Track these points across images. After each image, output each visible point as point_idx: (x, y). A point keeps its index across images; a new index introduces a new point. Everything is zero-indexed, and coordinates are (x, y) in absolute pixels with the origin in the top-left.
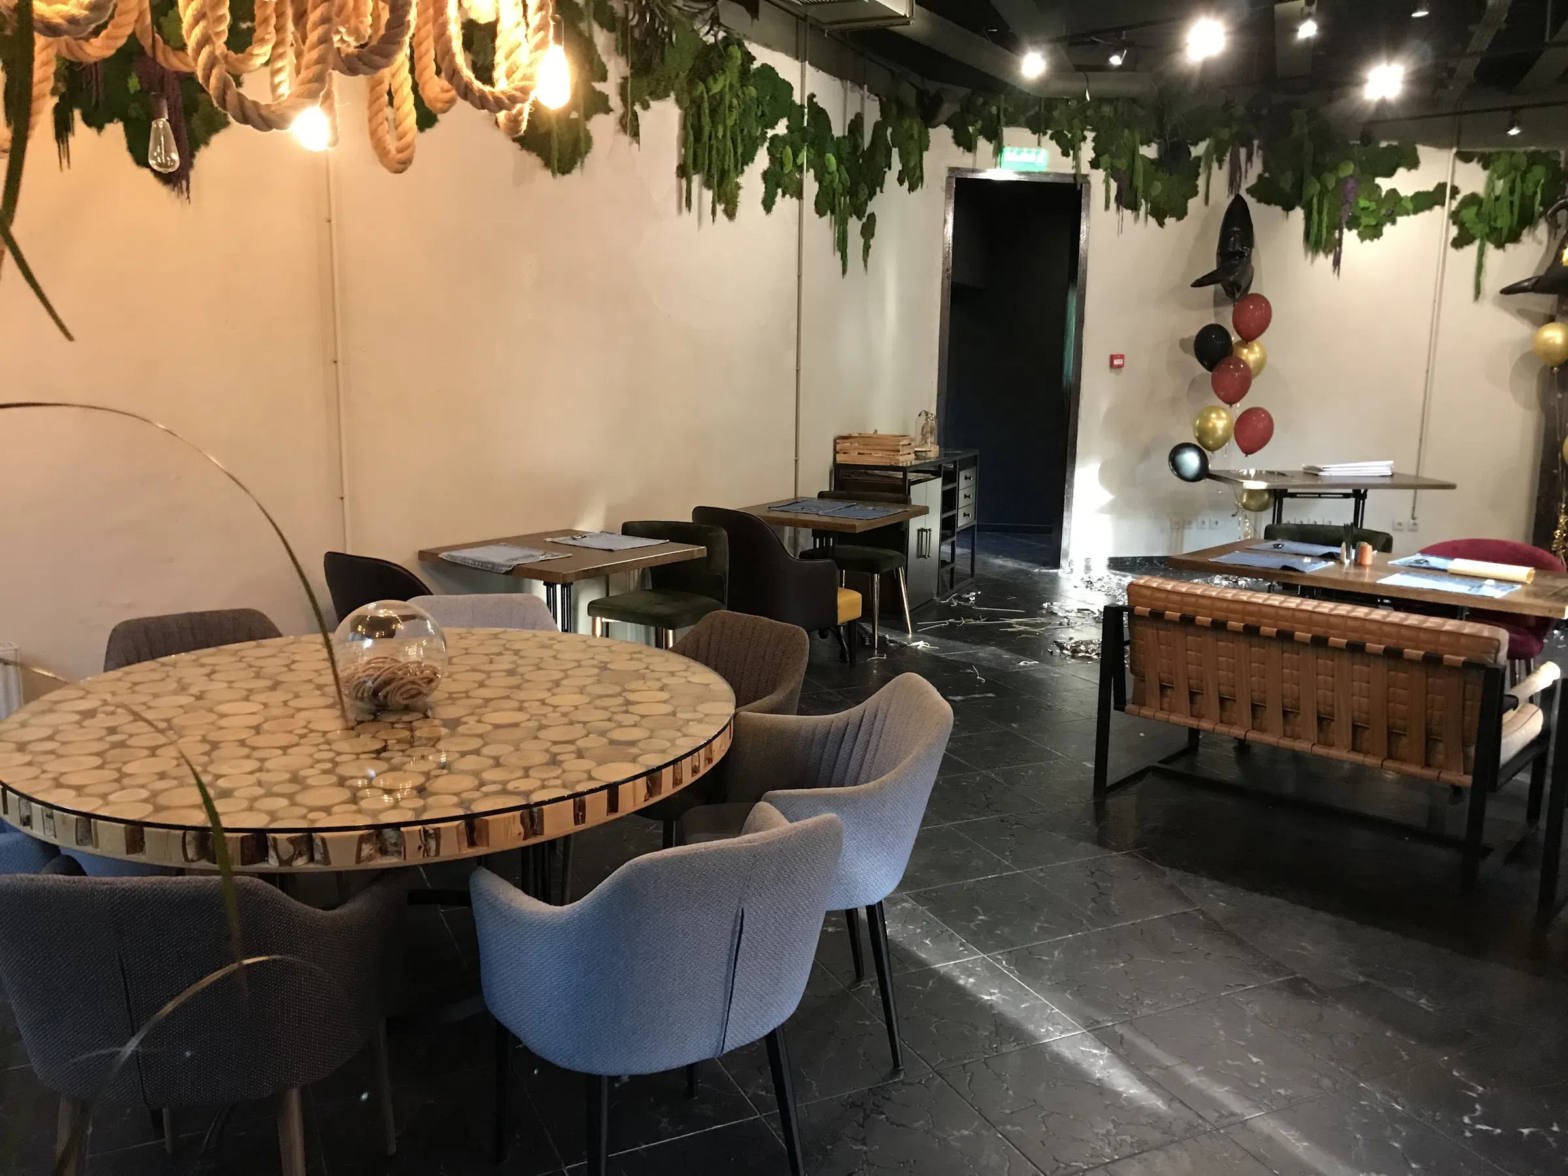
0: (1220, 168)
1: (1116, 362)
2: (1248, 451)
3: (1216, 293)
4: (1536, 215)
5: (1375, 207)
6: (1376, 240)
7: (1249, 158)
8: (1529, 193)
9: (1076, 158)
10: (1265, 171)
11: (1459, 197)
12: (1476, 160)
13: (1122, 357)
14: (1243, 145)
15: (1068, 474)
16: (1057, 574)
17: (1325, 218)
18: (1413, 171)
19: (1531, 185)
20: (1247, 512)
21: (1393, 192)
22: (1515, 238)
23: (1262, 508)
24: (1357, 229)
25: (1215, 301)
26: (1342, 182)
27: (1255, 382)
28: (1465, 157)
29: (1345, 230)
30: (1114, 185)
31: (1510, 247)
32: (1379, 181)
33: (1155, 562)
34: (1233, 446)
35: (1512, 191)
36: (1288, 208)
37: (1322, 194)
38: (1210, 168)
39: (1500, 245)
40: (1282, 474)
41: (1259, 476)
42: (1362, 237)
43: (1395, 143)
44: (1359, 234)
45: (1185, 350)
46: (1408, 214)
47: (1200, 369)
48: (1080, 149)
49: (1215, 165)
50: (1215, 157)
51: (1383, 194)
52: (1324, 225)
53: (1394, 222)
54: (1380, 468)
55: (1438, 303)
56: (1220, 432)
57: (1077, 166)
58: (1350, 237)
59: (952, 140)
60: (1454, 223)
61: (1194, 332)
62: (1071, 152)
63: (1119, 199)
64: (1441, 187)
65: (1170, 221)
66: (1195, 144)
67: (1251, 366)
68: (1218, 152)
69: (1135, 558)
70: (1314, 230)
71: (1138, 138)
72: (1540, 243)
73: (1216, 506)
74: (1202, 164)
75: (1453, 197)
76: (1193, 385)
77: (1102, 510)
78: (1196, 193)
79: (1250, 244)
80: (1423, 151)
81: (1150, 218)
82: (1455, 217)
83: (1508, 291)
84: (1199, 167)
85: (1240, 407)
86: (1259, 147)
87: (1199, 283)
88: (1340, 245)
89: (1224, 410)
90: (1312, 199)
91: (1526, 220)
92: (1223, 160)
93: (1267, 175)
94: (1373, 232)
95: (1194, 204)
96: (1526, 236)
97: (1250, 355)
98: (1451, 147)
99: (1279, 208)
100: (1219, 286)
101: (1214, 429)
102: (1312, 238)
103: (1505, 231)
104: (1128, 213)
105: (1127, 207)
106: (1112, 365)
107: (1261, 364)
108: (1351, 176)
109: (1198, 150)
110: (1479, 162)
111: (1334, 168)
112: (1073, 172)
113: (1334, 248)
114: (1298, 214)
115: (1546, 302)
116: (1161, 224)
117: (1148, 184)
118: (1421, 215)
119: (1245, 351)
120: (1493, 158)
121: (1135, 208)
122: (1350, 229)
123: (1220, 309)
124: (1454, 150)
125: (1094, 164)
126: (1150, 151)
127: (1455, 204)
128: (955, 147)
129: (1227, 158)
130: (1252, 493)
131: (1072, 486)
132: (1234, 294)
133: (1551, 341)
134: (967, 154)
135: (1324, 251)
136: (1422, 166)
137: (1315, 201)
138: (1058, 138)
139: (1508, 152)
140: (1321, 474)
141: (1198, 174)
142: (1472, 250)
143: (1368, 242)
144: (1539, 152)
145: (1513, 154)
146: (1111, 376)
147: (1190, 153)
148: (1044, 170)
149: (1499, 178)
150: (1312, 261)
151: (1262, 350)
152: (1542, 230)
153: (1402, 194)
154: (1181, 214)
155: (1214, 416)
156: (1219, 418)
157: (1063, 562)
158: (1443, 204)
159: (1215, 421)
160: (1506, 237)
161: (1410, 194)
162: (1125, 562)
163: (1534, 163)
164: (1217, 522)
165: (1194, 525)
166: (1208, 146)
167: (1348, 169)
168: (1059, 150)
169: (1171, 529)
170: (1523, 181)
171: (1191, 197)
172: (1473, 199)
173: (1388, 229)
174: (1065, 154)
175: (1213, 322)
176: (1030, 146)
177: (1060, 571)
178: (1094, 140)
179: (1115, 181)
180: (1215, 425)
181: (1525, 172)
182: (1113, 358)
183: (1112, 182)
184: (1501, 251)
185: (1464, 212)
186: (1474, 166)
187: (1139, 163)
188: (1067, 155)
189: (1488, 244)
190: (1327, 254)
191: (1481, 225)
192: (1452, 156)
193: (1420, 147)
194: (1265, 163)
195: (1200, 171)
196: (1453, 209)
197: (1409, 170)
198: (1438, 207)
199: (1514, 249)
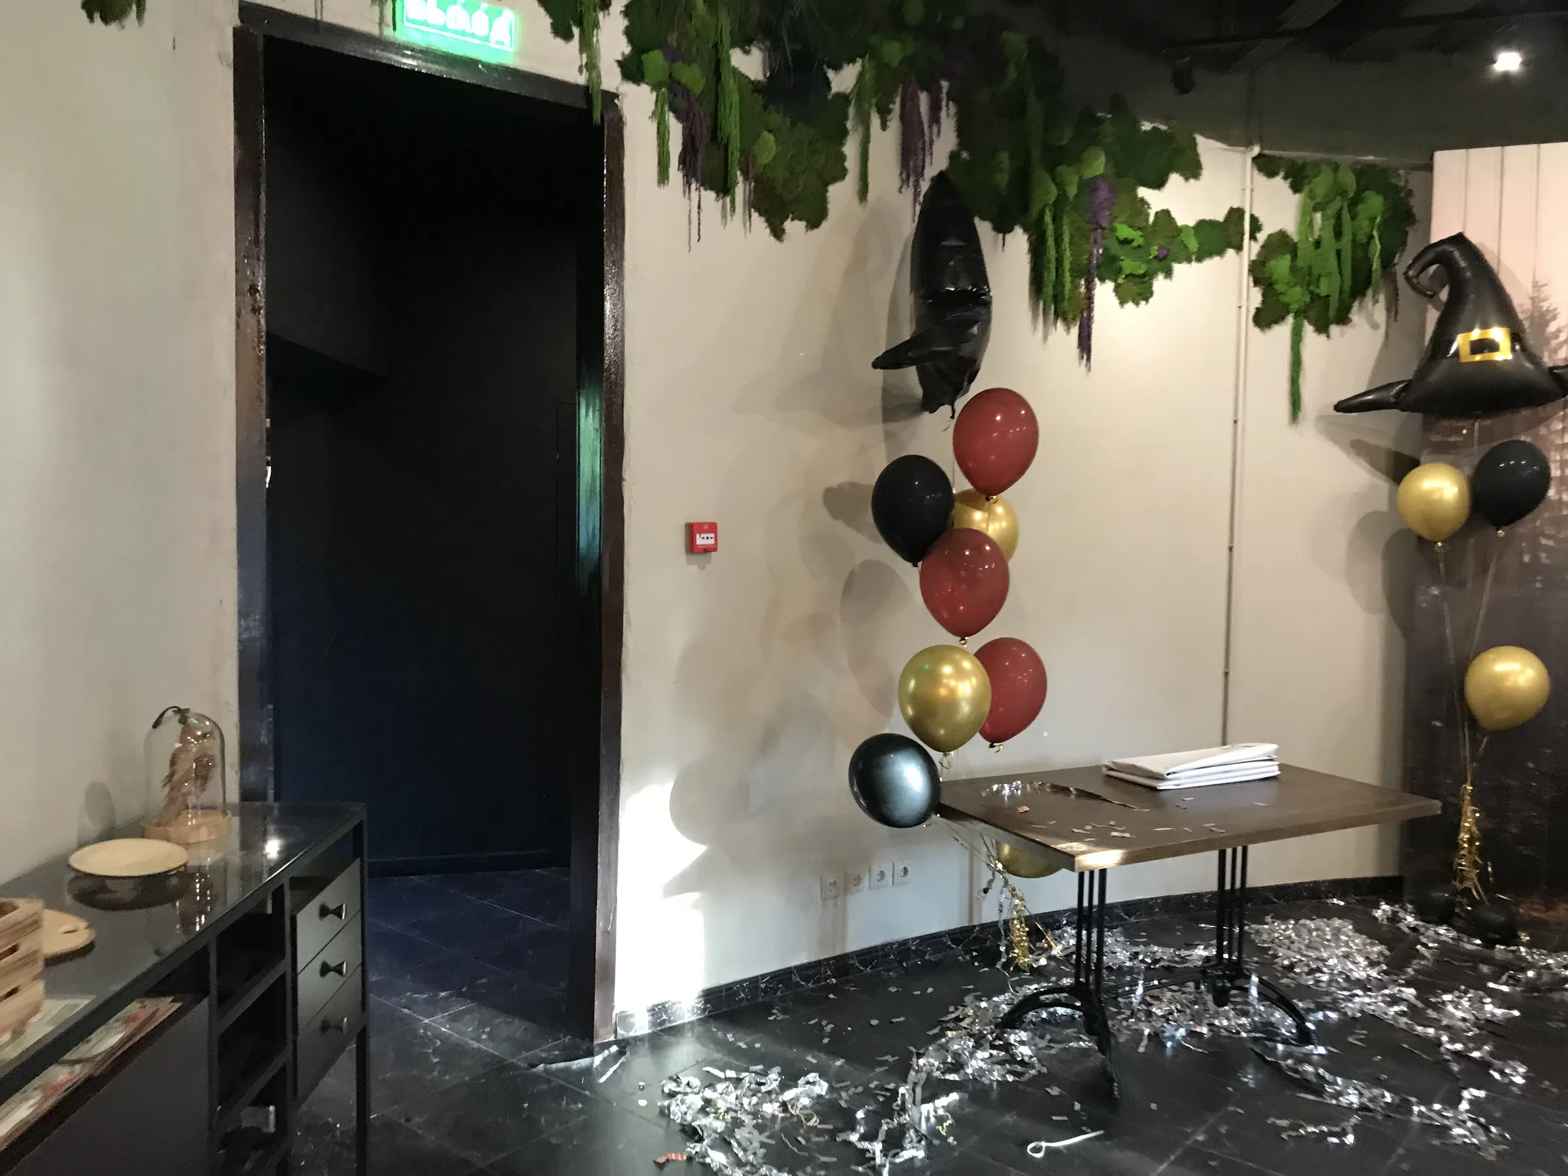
0: (884, 127)
1: (701, 540)
4: (1373, 277)
5: (1140, 241)
6: (1142, 304)
7: (935, 119)
9: (586, 45)
10: (962, 145)
11: (1262, 236)
12: (1282, 174)
13: (712, 528)
14: (923, 89)
17: (1066, 254)
18: (1192, 181)
19: (1365, 224)
21: (1165, 215)
22: (1343, 319)
24: (1116, 279)
26: (1089, 186)
28: (1266, 166)
29: (1096, 280)
30: (676, 129)
32: (1143, 192)
35: (1338, 233)
36: (1004, 226)
37: (1060, 204)
38: (866, 124)
42: (1123, 297)
43: (1163, 127)
44: (1117, 290)
46: (1189, 261)
48: (596, 25)
49: (875, 121)
50: (874, 101)
51: (1152, 217)
52: (1067, 265)
53: (1168, 273)
56: (965, 709)
57: (591, 66)
58: (1104, 296)
60: (1256, 282)
62: (576, 31)
63: (686, 162)
64: (1235, 215)
65: (794, 227)
66: (837, 68)
67: (998, 547)
68: (878, 91)
70: (1050, 276)
71: (726, 23)
74: (851, 111)
75: (1253, 237)
76: (853, 584)
78: (841, 174)
79: (985, 281)
81: (755, 215)
82: (1259, 273)
83: (1345, 407)
84: (846, 118)
86: (950, 96)
87: (891, 359)
88: (1090, 309)
89: (963, 652)
90: (1041, 214)
91: (1359, 287)
92: (889, 111)
93: (964, 154)
94: (1136, 289)
95: (840, 194)
97: (991, 523)
98: (1249, 144)
99: (987, 226)
102: (1049, 290)
103: (1331, 303)
104: (707, 199)
105: (707, 184)
106: (691, 547)
107: (1013, 543)
108: (1103, 177)
109: (843, 80)
111: (1074, 157)
112: (581, 80)
113: (1079, 312)
114: (1019, 240)
116: (778, 233)
117: (750, 137)
118: (1212, 264)
120: (1308, 172)
121: (724, 189)
122: (1102, 280)
124: (1253, 152)
125: (631, 70)
126: (750, 64)
127: (1257, 248)
129: (896, 108)
135: (1065, 320)
136: (1205, 173)
137: (1048, 218)
139: (1329, 162)
140: (1162, 786)
141: (844, 133)
142: (1283, 331)
143: (1130, 306)
144: (1376, 165)
145: (1337, 166)
146: (691, 571)
147: (827, 84)
148: (511, 61)
149: (1315, 210)
150: (1045, 337)
151: (1010, 511)
153: (1180, 223)
154: (815, 216)
155: (947, 670)
156: (957, 670)
157: (600, 1013)
158: (1239, 248)
160: (1331, 314)
161: (1192, 224)
163: (1368, 187)
164: (906, 870)
165: (865, 883)
166: (861, 75)
167: (1098, 165)
168: (546, 21)
169: (824, 900)
170: (1353, 218)
171: (833, 181)
172: (1280, 243)
173: (1160, 284)
174: (562, 31)
177: (594, 1060)
178: (628, 11)
179: (678, 118)
180: (952, 691)
181: (1354, 202)
182: (692, 530)
183: (671, 119)
184: (1323, 337)
185: (1272, 263)
186: (1280, 184)
187: (730, 84)
188: (567, 36)
189: (1306, 323)
190: (1068, 324)
191: (1298, 289)
192: (1249, 161)
193: (1200, 139)
194: (961, 131)
195: (849, 125)
196: (1254, 257)
197: (1187, 179)
198: (1230, 252)
199: (1342, 336)
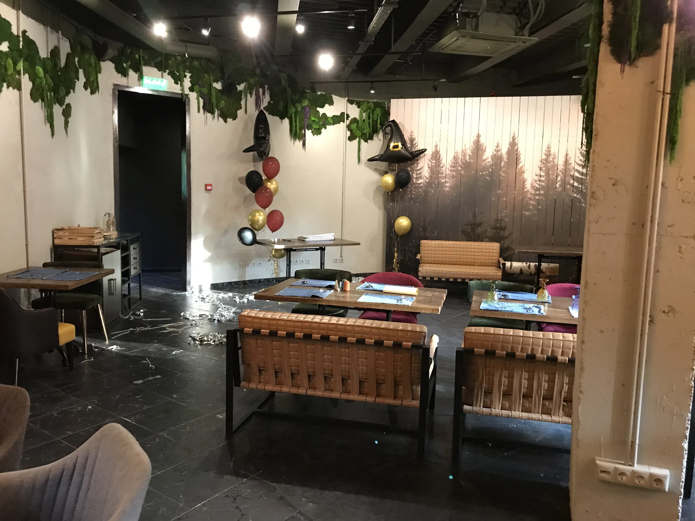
0: (251, 97)
1: (208, 188)
2: (273, 230)
3: (254, 156)
4: (378, 129)
5: (317, 121)
6: (319, 135)
7: (264, 94)
8: (375, 119)
9: (182, 85)
10: (271, 100)
11: (350, 119)
12: (355, 104)
13: (211, 185)
14: (261, 87)
15: (188, 244)
16: (185, 295)
17: (298, 124)
18: (331, 106)
19: (376, 116)
20: (275, 259)
21: (324, 114)
22: (371, 138)
23: (282, 256)
24: (311, 130)
25: (253, 160)
26: (304, 108)
27: (275, 198)
28: (351, 102)
29: (307, 130)
30: (201, 101)
31: (369, 141)
32: (318, 109)
33: (233, 284)
34: (267, 229)
35: (369, 118)
36: (282, 118)
37: (296, 112)
38: (246, 96)
39: (366, 141)
40: (289, 241)
41: (279, 242)
42: (314, 133)
43: (324, 93)
44: (312, 132)
45: (241, 183)
46: (331, 125)
47: (249, 192)
48: (183, 81)
49: (249, 95)
50: (248, 91)
51: (321, 115)
52: (298, 127)
53: (325, 128)
54: (329, 236)
55: (344, 164)
56: (261, 222)
57: (183, 90)
58: (309, 133)
59: (114, 70)
60: (349, 130)
61: (244, 174)
62: (179, 82)
63: (204, 108)
64: (343, 114)
65: (229, 120)
66: (239, 84)
67: (272, 190)
68: (250, 89)
69: (223, 283)
70: (294, 129)
71: (212, 78)
72: (380, 140)
73: (259, 256)
74: (243, 94)
75: (347, 119)
76: (246, 199)
77: (206, 261)
78: (241, 108)
79: (269, 134)
80: (335, 98)
81: (220, 118)
82: (349, 127)
83: (370, 160)
84: (242, 96)
85: (268, 210)
86: (268, 89)
87: (247, 151)
88: (305, 136)
89: (262, 212)
90: (292, 115)
91: (375, 131)
92: (252, 93)
93: (272, 102)
94: (317, 132)
95: (240, 113)
96: (375, 138)
97: (272, 185)
98: (345, 97)
99: (278, 118)
100: (255, 153)
101: (258, 221)
102: (293, 133)
103: (368, 135)
104: (209, 115)
105: (208, 112)
106: (206, 189)
107: (276, 190)
108: (307, 106)
109: (241, 87)
110: (356, 105)
111: (300, 101)
112: (181, 92)
113: (302, 137)
114: (286, 121)
115: (383, 165)
116: (226, 121)
117: (218, 101)
118: (336, 125)
119: (269, 184)
120: (361, 104)
121: (213, 113)
122: (308, 130)
123: (256, 163)
124: (347, 99)
125: (191, 89)
126: (218, 86)
127: (348, 122)
128: (116, 73)
129: (254, 92)
130: (277, 250)
131: (190, 249)
132: (262, 157)
133: (388, 182)
134: (123, 78)
135: (298, 139)
136: (335, 104)
137: (293, 116)
138: (172, 74)
139: (366, 101)
140: (306, 240)
141: (241, 99)
142: (356, 142)
143: (316, 136)
144: (378, 102)
145: (368, 102)
146: (207, 194)
147: (237, 89)
148: (166, 90)
149: (364, 112)
150: (294, 143)
151: (277, 183)
152: (381, 135)
153: (328, 116)
154: (235, 117)
155: (257, 214)
156: (260, 215)
157: (188, 288)
158: (344, 122)
159: (258, 217)
160: (368, 138)
161: (331, 116)
162: (219, 285)
163: (377, 107)
164: (260, 264)
165: (250, 265)
166: (245, 86)
167: (306, 103)
168: (173, 81)
169: (240, 268)
170: (373, 114)
171: (239, 110)
172: (355, 120)
173: (323, 130)
174: (176, 83)
175: (252, 169)
176: (157, 77)
177: (187, 293)
178: (190, 77)
179: (202, 99)
180: (258, 219)
181: (373, 110)
182: (206, 185)
183: (200, 99)
184: (366, 143)
185: (352, 125)
186: (354, 106)
187: (213, 91)
188: (177, 84)
189: (362, 140)
190: (300, 140)
191: (359, 132)
192: (346, 101)
193: (333, 96)
194: (271, 96)
195: (242, 97)
196: (348, 124)
197: (330, 106)
198: (342, 123)
199: (371, 143)
